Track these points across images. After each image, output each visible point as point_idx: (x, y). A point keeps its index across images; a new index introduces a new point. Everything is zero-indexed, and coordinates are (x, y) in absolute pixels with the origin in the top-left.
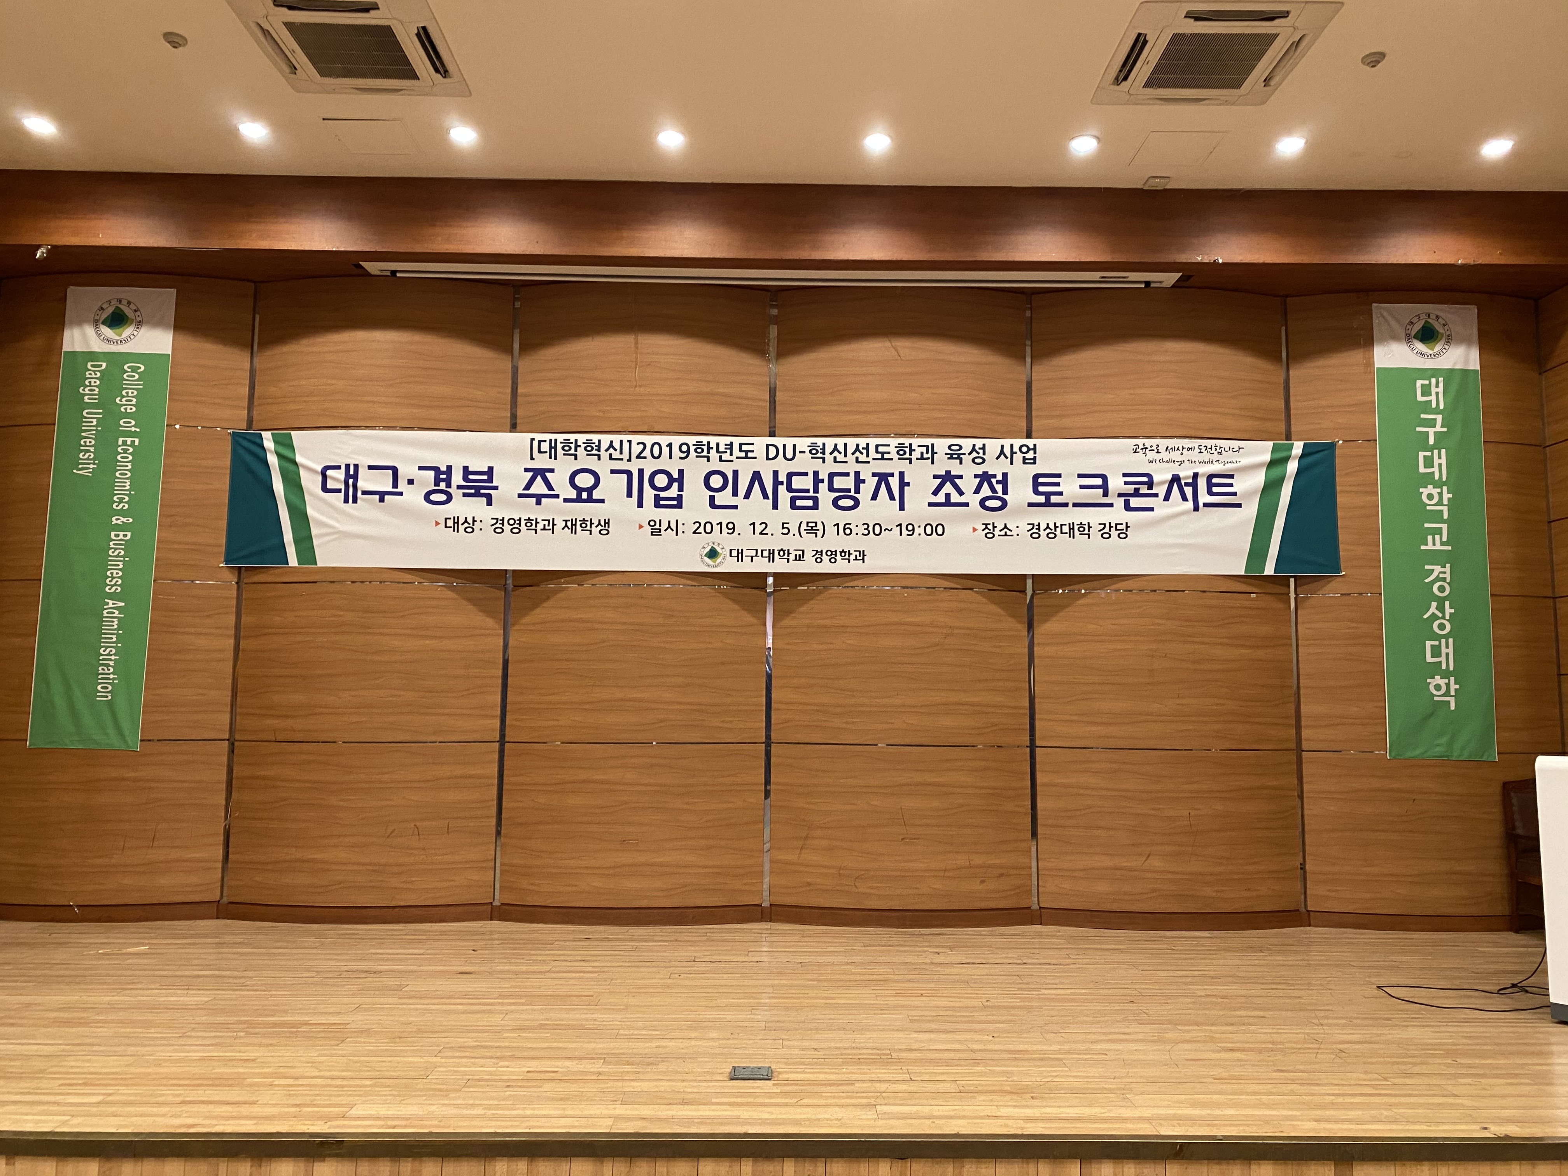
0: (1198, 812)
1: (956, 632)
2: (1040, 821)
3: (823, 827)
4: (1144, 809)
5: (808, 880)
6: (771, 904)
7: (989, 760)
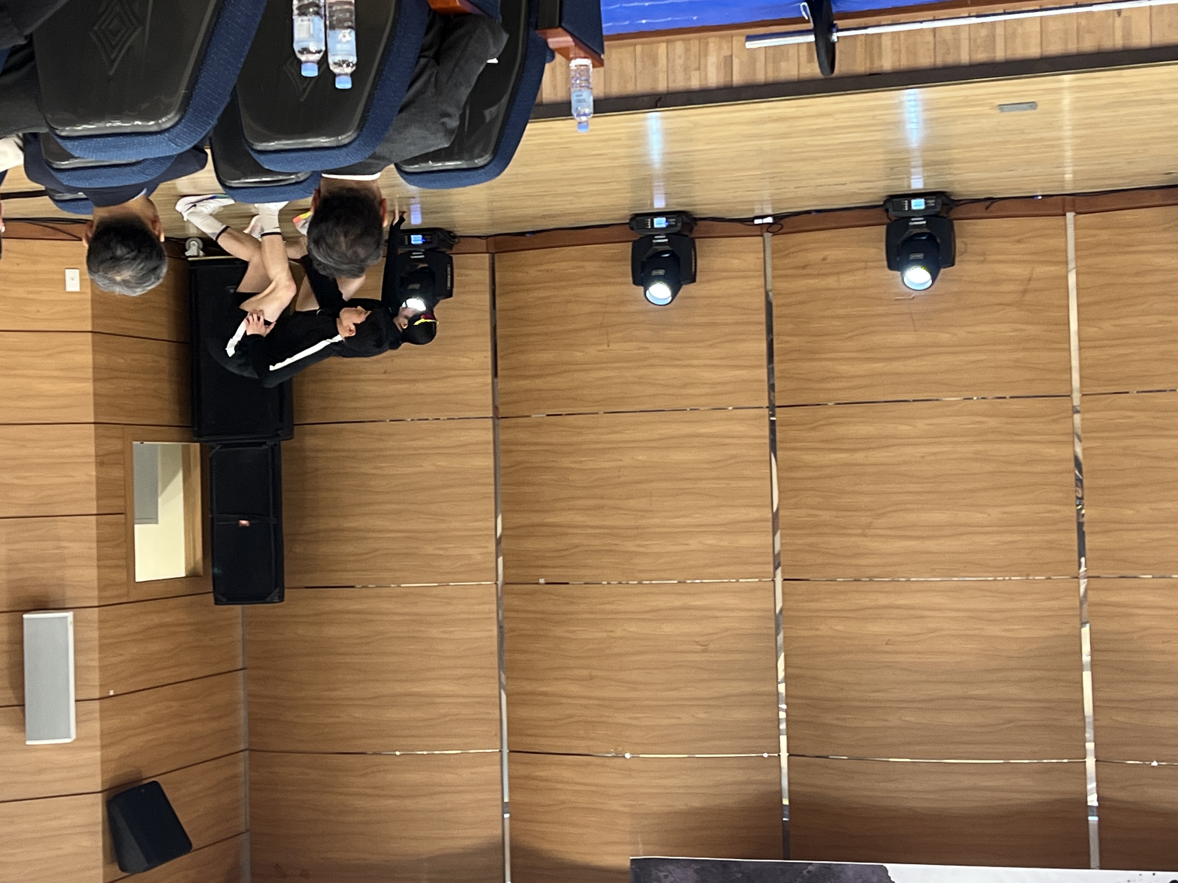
0: (601, 348)
1: (860, 531)
2: (763, 328)
3: (1006, 305)
4: (656, 348)
5: (1020, 246)
6: (1065, 215)
7: (821, 389)
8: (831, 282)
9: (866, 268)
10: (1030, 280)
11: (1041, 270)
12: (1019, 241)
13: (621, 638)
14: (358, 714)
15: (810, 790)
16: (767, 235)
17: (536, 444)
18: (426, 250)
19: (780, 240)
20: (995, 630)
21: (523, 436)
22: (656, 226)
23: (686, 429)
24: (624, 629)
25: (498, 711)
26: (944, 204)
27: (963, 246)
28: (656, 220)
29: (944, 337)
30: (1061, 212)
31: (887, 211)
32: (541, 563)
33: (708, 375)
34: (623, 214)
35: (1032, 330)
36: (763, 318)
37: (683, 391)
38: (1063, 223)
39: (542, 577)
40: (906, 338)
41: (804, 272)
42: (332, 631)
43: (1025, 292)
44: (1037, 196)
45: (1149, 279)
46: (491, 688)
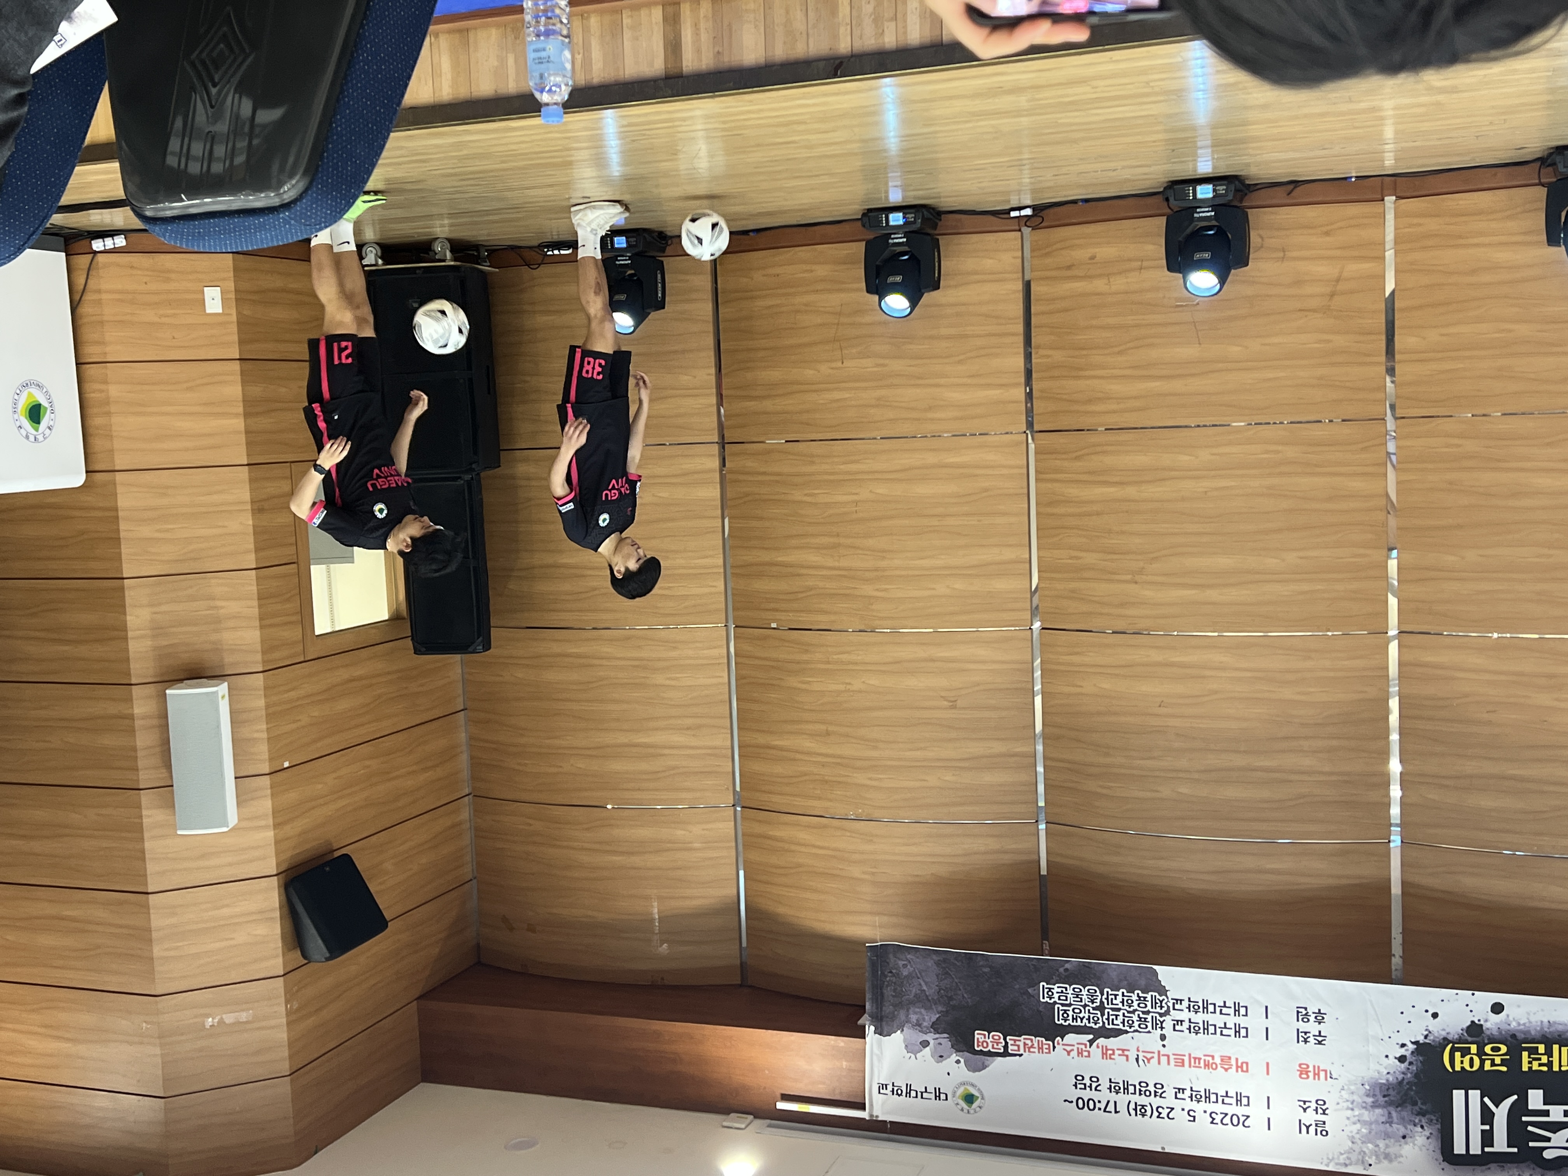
0: (834, 365)
1: (1129, 577)
2: (1021, 339)
3: (1309, 310)
4: (897, 365)
5: (1328, 239)
6: (1383, 200)
7: (1087, 412)
8: (1099, 285)
9: (1141, 269)
10: (1338, 280)
11: (1353, 268)
12: (1327, 234)
13: (860, 691)
14: (581, 764)
15: (1071, 862)
16: (1026, 231)
17: (764, 473)
18: (633, 255)
19: (1041, 234)
20: (1288, 693)
21: (750, 464)
22: (891, 223)
23: (931, 458)
24: (863, 682)
25: (730, 764)
26: (1237, 190)
27: (1260, 240)
28: (891, 216)
29: (1234, 350)
30: (1379, 196)
31: (1167, 200)
32: (772, 605)
33: (955, 396)
34: (853, 208)
35: (1340, 341)
36: (1020, 328)
37: (930, 415)
38: (1382, 210)
39: (774, 621)
40: (1188, 351)
41: (1069, 273)
42: (551, 676)
43: (1332, 295)
44: (1351, 177)
45: (1486, 278)
46: (721, 740)
